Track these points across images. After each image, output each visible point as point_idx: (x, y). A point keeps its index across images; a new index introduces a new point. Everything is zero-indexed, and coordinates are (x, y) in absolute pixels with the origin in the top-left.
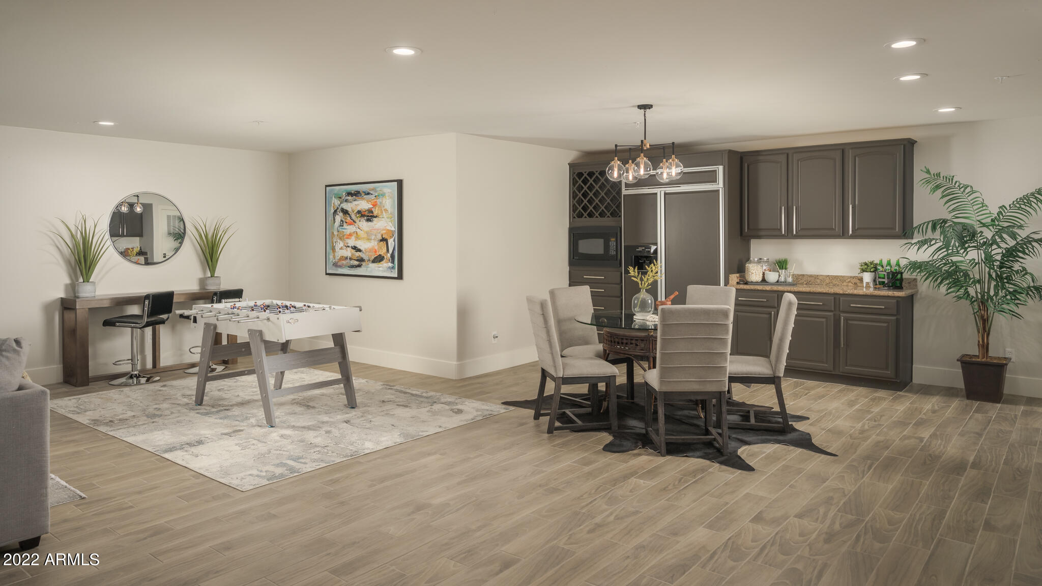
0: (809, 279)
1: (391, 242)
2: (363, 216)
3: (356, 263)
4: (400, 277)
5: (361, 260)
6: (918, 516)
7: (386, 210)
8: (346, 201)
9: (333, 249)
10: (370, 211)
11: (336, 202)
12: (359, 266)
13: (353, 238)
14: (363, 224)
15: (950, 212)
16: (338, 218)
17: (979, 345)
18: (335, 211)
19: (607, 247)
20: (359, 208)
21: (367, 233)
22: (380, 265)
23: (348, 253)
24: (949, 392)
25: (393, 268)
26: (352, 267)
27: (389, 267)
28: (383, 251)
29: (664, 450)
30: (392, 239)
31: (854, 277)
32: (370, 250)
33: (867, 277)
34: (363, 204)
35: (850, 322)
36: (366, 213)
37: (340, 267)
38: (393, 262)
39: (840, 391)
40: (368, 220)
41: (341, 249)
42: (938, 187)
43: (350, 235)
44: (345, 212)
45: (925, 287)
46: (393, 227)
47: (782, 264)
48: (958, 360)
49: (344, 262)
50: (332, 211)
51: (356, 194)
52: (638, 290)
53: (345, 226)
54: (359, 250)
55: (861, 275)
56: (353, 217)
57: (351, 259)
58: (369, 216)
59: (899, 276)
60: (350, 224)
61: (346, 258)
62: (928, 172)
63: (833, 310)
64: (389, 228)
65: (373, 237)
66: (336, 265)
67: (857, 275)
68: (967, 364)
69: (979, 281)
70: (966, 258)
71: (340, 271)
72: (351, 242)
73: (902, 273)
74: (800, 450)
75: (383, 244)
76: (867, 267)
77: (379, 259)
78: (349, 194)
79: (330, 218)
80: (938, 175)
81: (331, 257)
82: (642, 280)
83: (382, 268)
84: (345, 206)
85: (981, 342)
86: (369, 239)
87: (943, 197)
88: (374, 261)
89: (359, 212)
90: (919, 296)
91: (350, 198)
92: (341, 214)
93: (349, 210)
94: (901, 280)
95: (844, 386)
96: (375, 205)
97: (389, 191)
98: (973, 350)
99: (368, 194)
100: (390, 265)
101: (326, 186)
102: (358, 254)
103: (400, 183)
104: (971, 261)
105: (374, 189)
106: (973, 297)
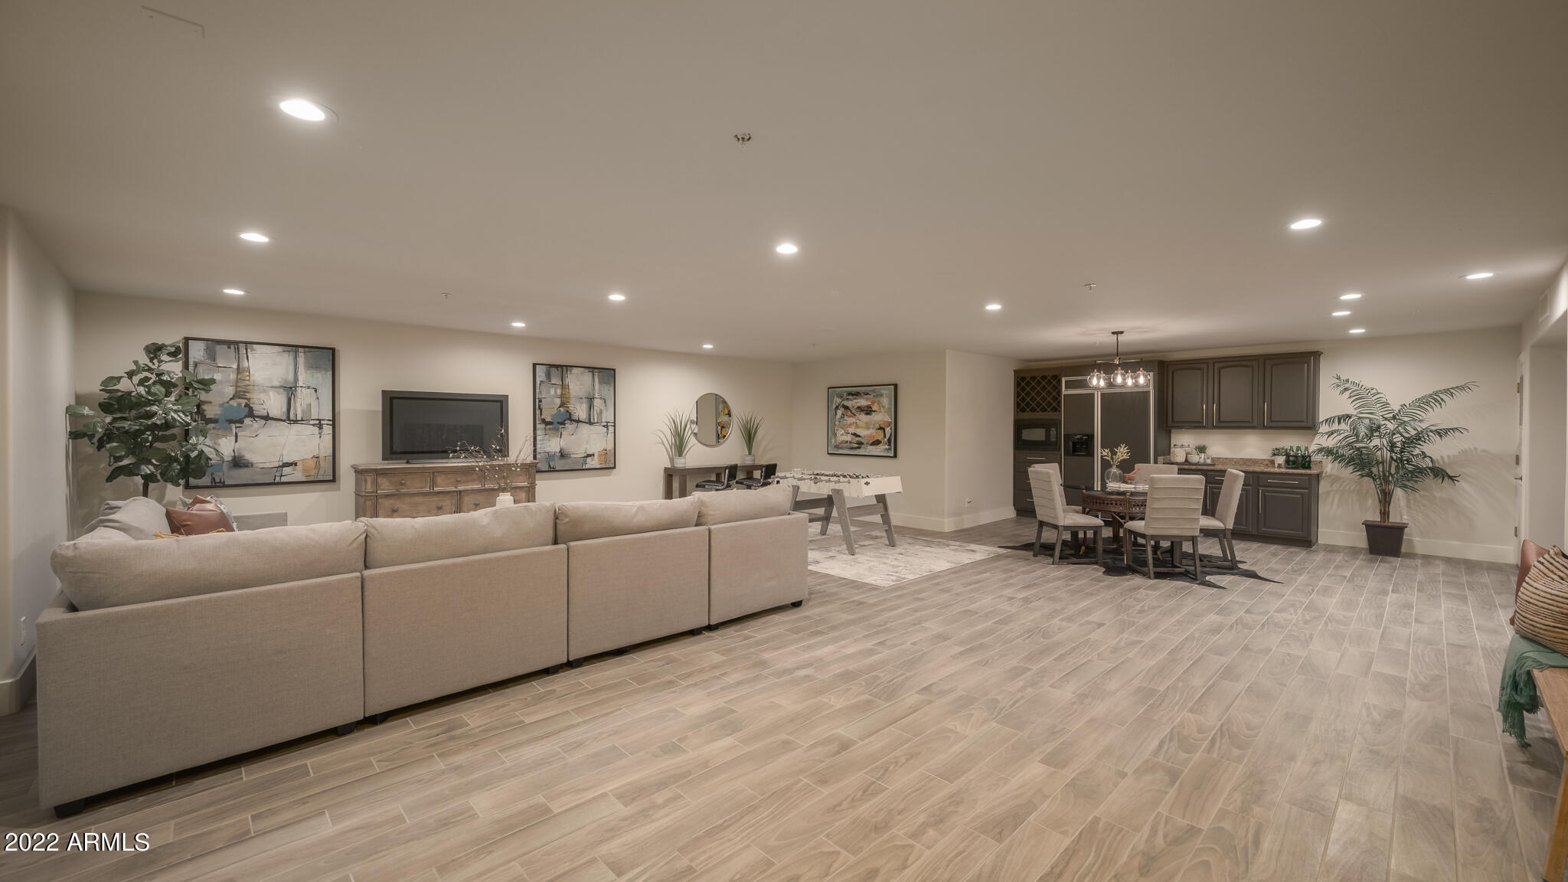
0: (1225, 461)
1: (888, 430)
2: (862, 411)
3: (856, 445)
4: (895, 456)
5: (860, 444)
6: (1363, 615)
7: (883, 407)
8: (847, 399)
9: (835, 435)
10: (869, 407)
11: (838, 400)
12: (859, 448)
13: (853, 427)
14: (863, 417)
15: (1356, 409)
16: (839, 412)
17: (1380, 513)
18: (837, 408)
19: (1048, 435)
20: (859, 405)
21: (867, 423)
22: (878, 447)
23: (849, 438)
24: (1354, 552)
25: (890, 449)
26: (852, 448)
27: (886, 449)
28: (880, 436)
29: (1152, 575)
30: (889, 428)
31: (1265, 460)
32: (870, 436)
33: (1280, 460)
34: (863, 402)
35: (1267, 494)
36: (865, 409)
37: (841, 448)
38: (890, 445)
39: (1259, 547)
40: (867, 414)
41: (842, 435)
42: (1346, 389)
43: (851, 424)
44: (846, 408)
45: (1330, 467)
46: (889, 419)
47: (1202, 449)
48: (1363, 524)
49: (845, 445)
50: (834, 407)
51: (857, 394)
52: (1111, 466)
53: (846, 418)
54: (859, 436)
55: (1273, 458)
56: (854, 411)
57: (851, 442)
58: (868, 411)
59: (1308, 459)
60: (850, 417)
61: (847, 442)
62: (1339, 378)
63: (1251, 483)
64: (886, 420)
65: (872, 426)
66: (837, 447)
67: (1269, 458)
68: (1370, 527)
69: (1383, 463)
70: (1371, 445)
71: (841, 451)
72: (852, 430)
73: (1310, 457)
74: (1252, 580)
75: (880, 432)
76: (1276, 452)
77: (877, 443)
78: (850, 394)
79: (832, 413)
80: (1347, 381)
81: (833, 441)
82: (1112, 459)
83: (879, 450)
84: (846, 403)
85: (1383, 511)
86: (868, 428)
87: (1350, 397)
88: (872, 444)
89: (859, 408)
90: (1324, 475)
91: (850, 397)
92: (842, 409)
93: (850, 406)
94: (1310, 461)
95: (1259, 544)
96: (873, 403)
97: (887, 392)
98: (1375, 517)
99: (867, 394)
100: (887, 447)
101: (829, 388)
102: (858, 439)
103: (896, 386)
104: (1374, 447)
105: (873, 391)
106: (1375, 475)
